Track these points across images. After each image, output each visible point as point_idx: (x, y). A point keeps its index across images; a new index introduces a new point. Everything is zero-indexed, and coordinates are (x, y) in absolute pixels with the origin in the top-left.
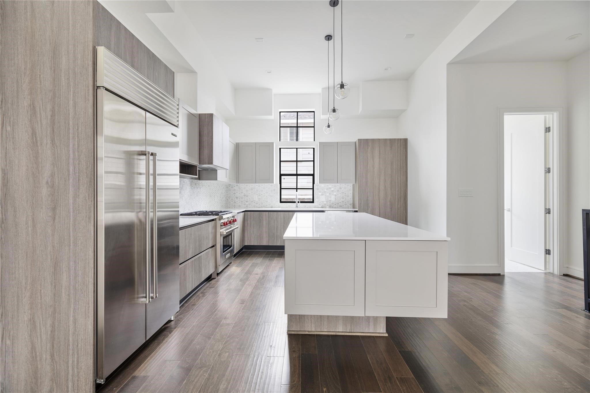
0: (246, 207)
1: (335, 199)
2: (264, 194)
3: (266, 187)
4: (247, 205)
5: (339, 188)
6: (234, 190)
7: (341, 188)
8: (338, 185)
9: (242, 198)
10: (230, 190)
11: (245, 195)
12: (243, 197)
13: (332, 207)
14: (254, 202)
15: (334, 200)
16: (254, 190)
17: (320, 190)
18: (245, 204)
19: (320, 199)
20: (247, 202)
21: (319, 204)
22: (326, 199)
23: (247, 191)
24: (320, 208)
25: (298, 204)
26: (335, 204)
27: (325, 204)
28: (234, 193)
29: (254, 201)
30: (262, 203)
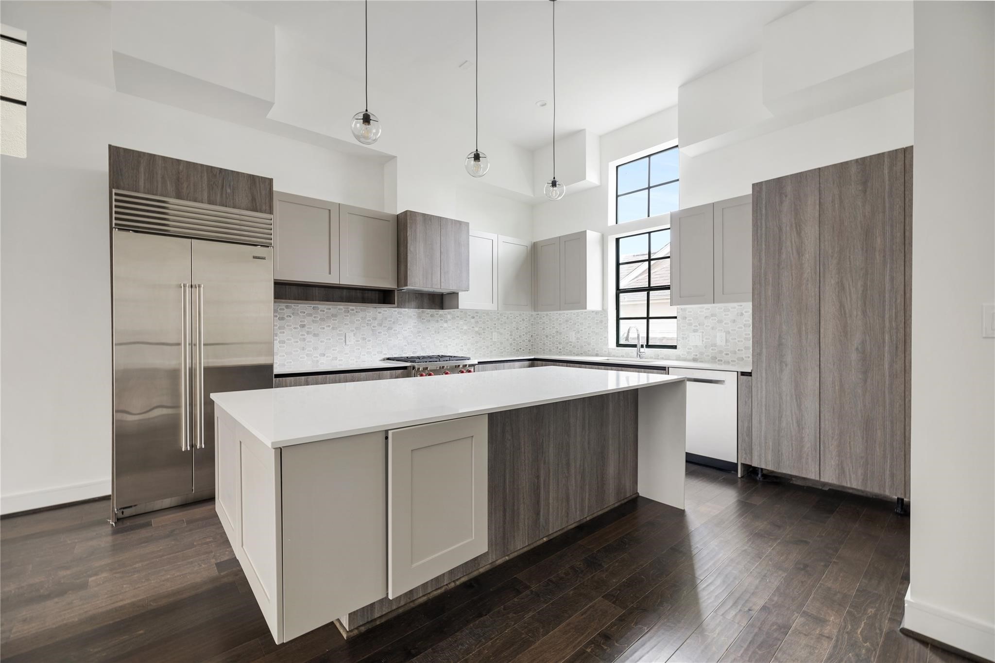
0: (559, 352)
1: (727, 341)
2: (585, 329)
3: (589, 317)
4: (560, 349)
5: (738, 313)
6: (544, 323)
7: (742, 314)
8: (735, 308)
9: (553, 337)
10: (538, 323)
11: (557, 332)
12: (555, 335)
13: (718, 360)
14: (570, 344)
15: (724, 343)
16: (570, 322)
17: (689, 320)
18: (558, 348)
19: (689, 341)
20: (560, 343)
21: (688, 353)
22: (703, 341)
23: (560, 324)
24: (689, 361)
25: (642, 350)
26: (724, 352)
27: (702, 353)
28: (543, 329)
29: (570, 342)
30: (582, 347)
